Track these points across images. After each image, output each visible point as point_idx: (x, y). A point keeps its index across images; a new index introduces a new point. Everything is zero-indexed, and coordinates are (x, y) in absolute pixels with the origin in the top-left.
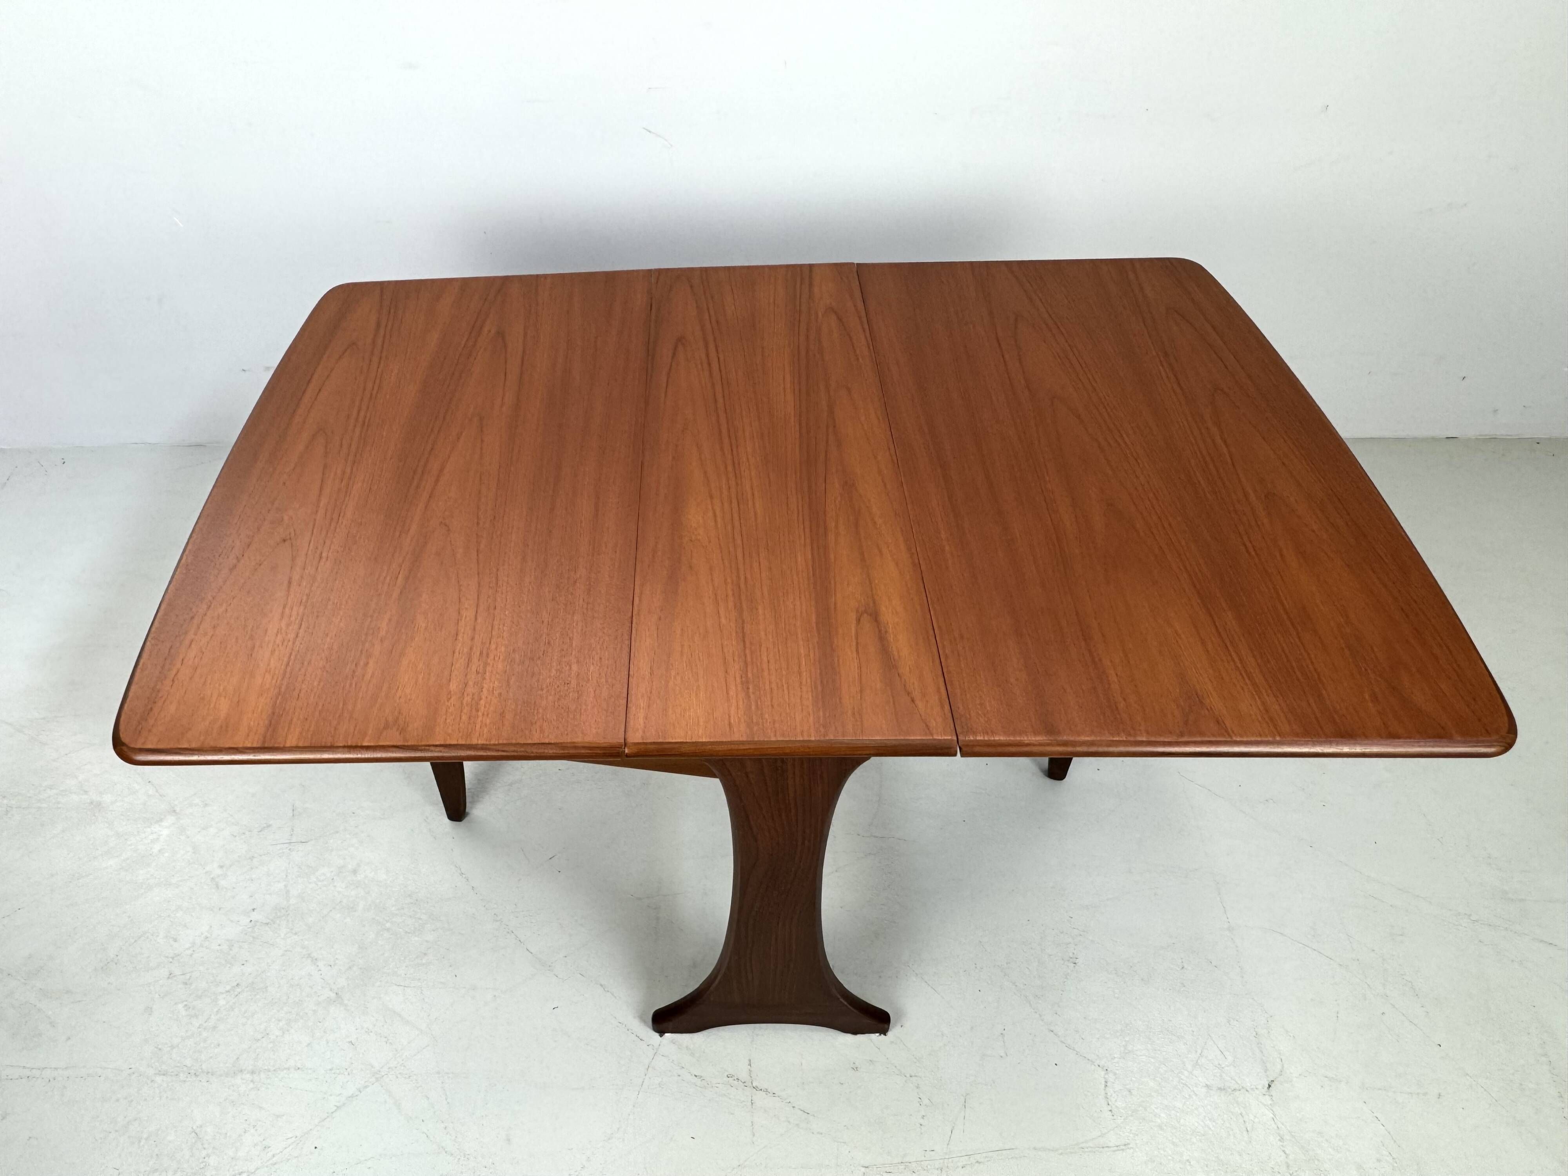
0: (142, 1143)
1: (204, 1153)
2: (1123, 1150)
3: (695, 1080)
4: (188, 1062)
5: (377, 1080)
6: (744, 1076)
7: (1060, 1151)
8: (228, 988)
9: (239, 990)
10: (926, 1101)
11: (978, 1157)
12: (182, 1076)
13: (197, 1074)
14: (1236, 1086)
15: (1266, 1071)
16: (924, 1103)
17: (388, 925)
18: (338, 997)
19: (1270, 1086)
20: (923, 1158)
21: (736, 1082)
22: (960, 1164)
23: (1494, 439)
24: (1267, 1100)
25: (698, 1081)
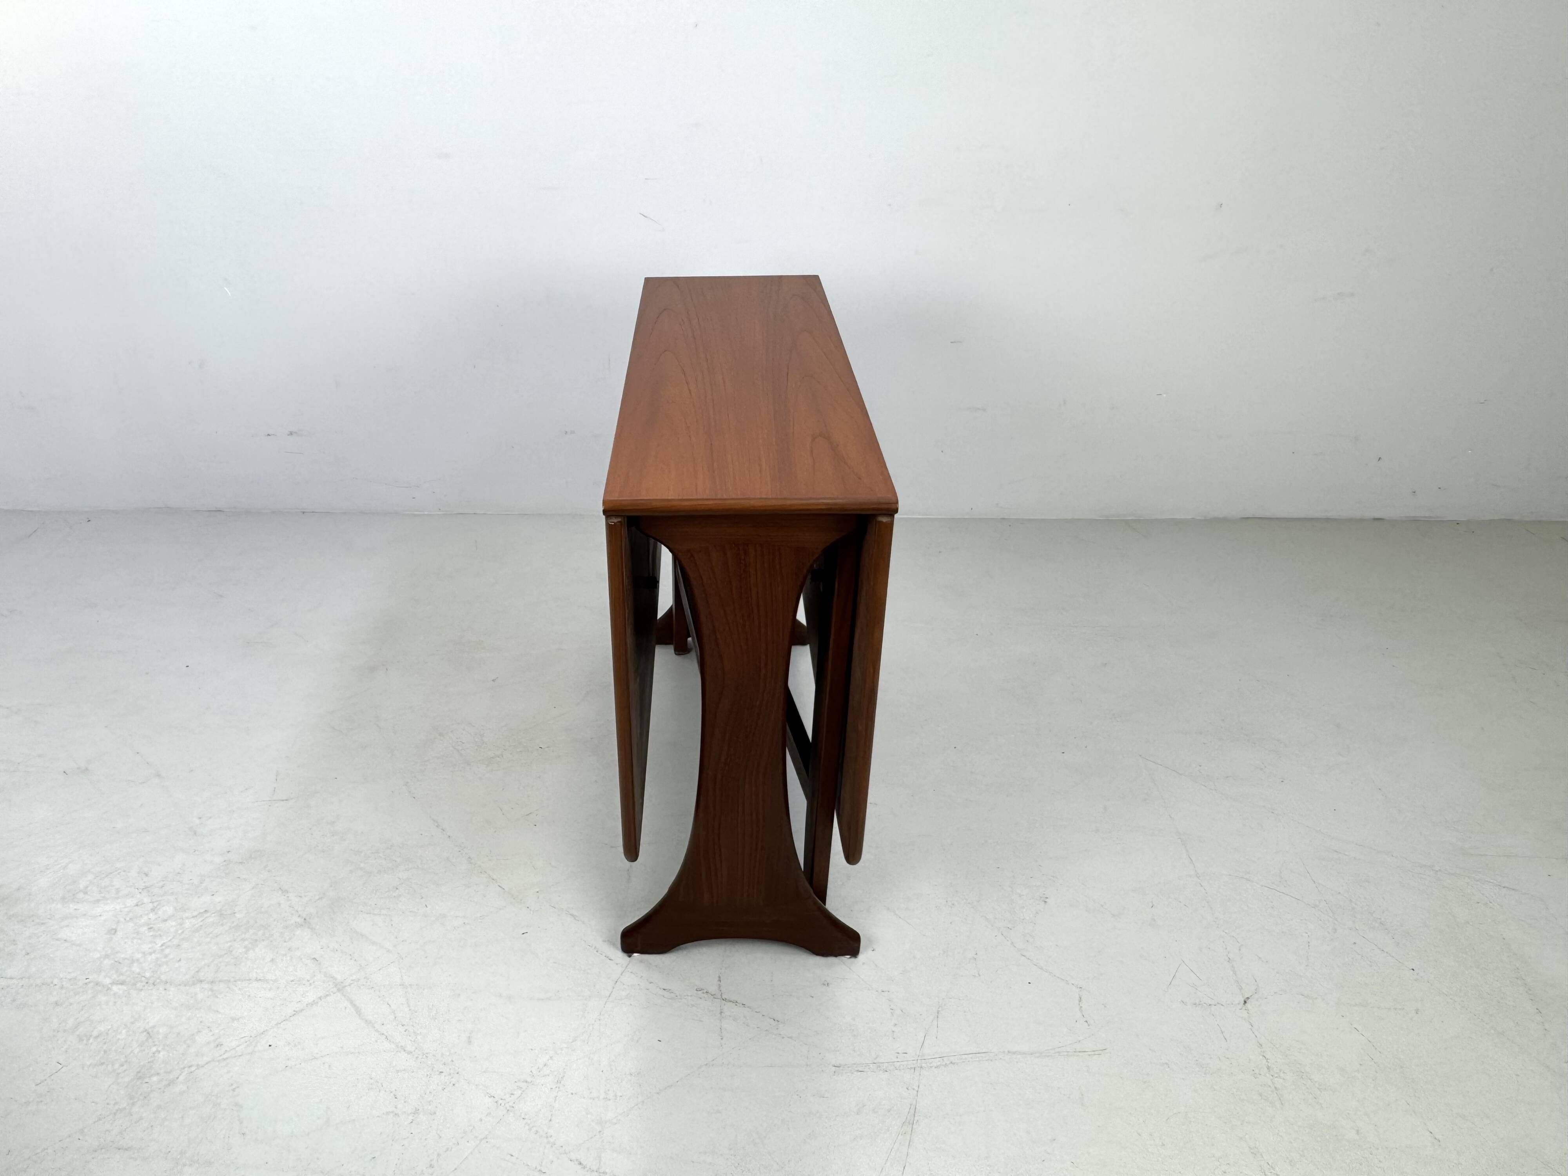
0: (91, 1041)
1: (154, 1049)
2: (1100, 1054)
3: (663, 992)
4: (148, 975)
5: (339, 990)
6: (713, 989)
7: (1036, 1055)
8: (195, 914)
9: (206, 915)
10: (897, 1012)
11: (952, 1059)
12: (139, 985)
13: (155, 984)
14: (1212, 1002)
15: (1241, 989)
17: (362, 865)
18: (306, 922)
19: (1245, 1002)
20: (896, 1060)
21: (705, 995)
22: (935, 1065)
23: (1415, 520)
24: (1243, 1014)
25: (666, 994)
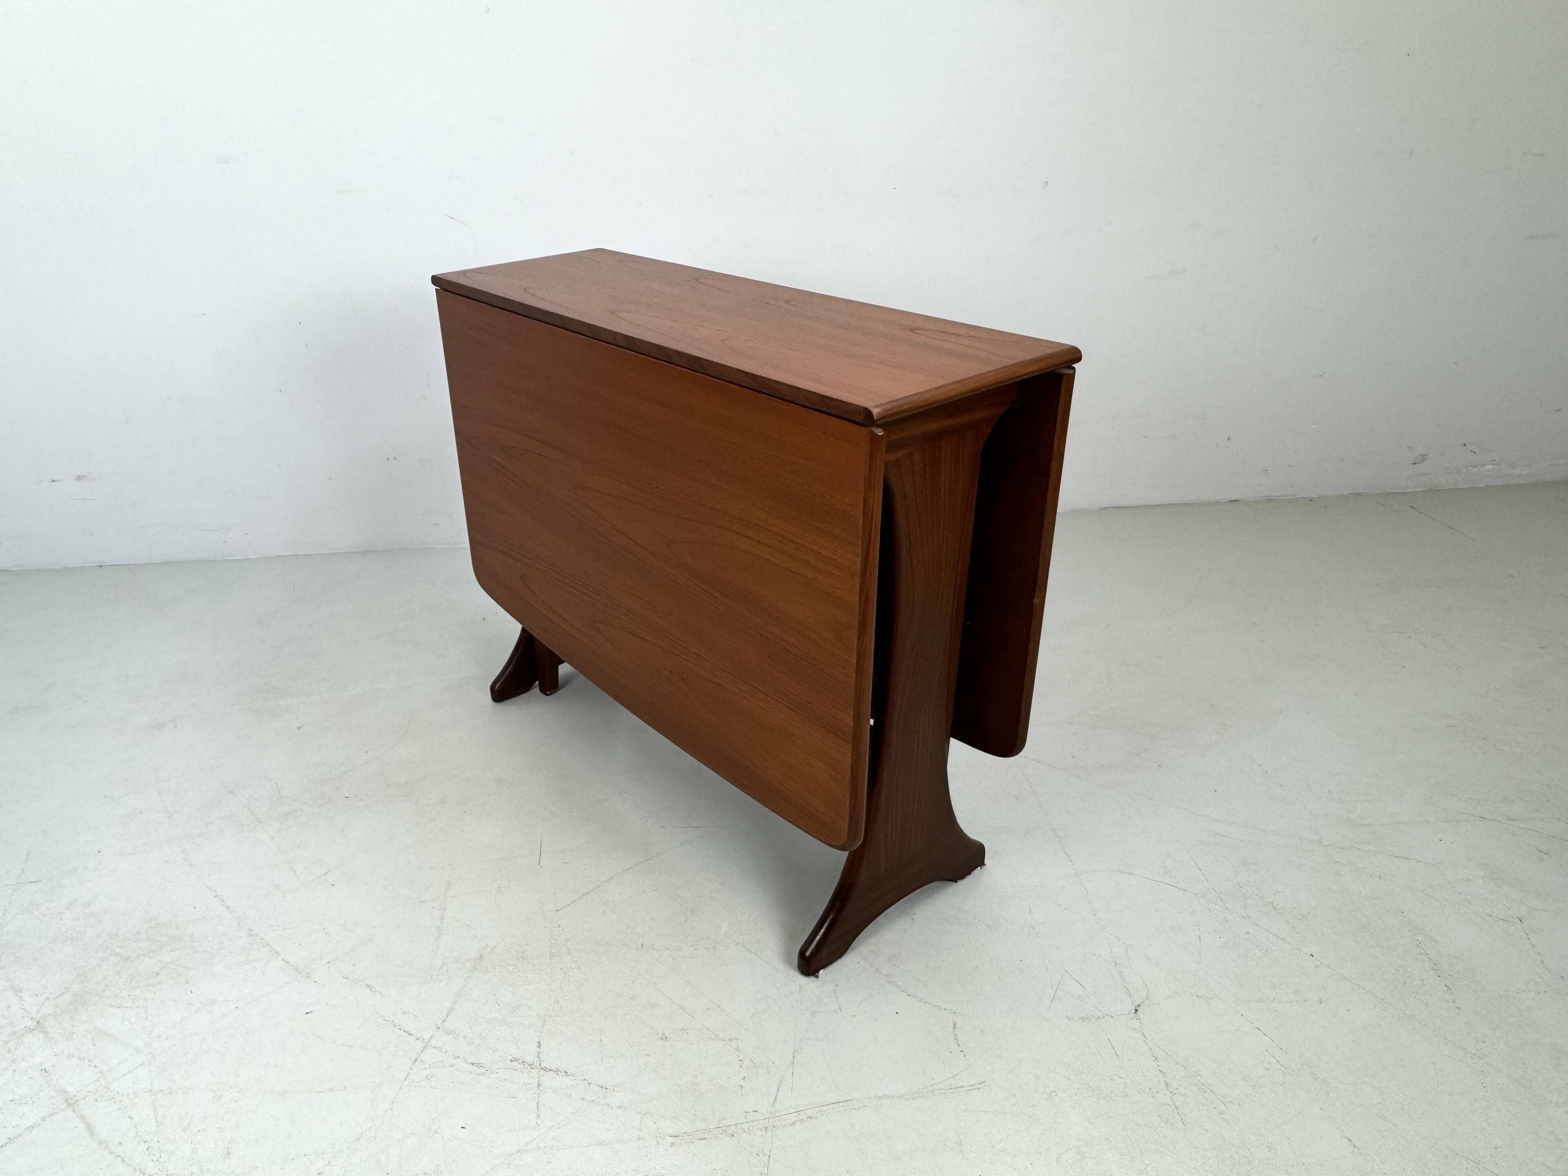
2: (979, 1089)
5: (69, 1106)
6: (531, 1058)
7: (906, 1097)
10: (747, 1063)
11: (809, 1112)
14: (1100, 1014)
15: (1131, 996)
16: (745, 1065)
17: (118, 950)
18: (39, 1026)
19: (1136, 1010)
20: (745, 1120)
21: (521, 1066)
22: (790, 1121)
23: (1269, 500)
24: (1135, 1024)
